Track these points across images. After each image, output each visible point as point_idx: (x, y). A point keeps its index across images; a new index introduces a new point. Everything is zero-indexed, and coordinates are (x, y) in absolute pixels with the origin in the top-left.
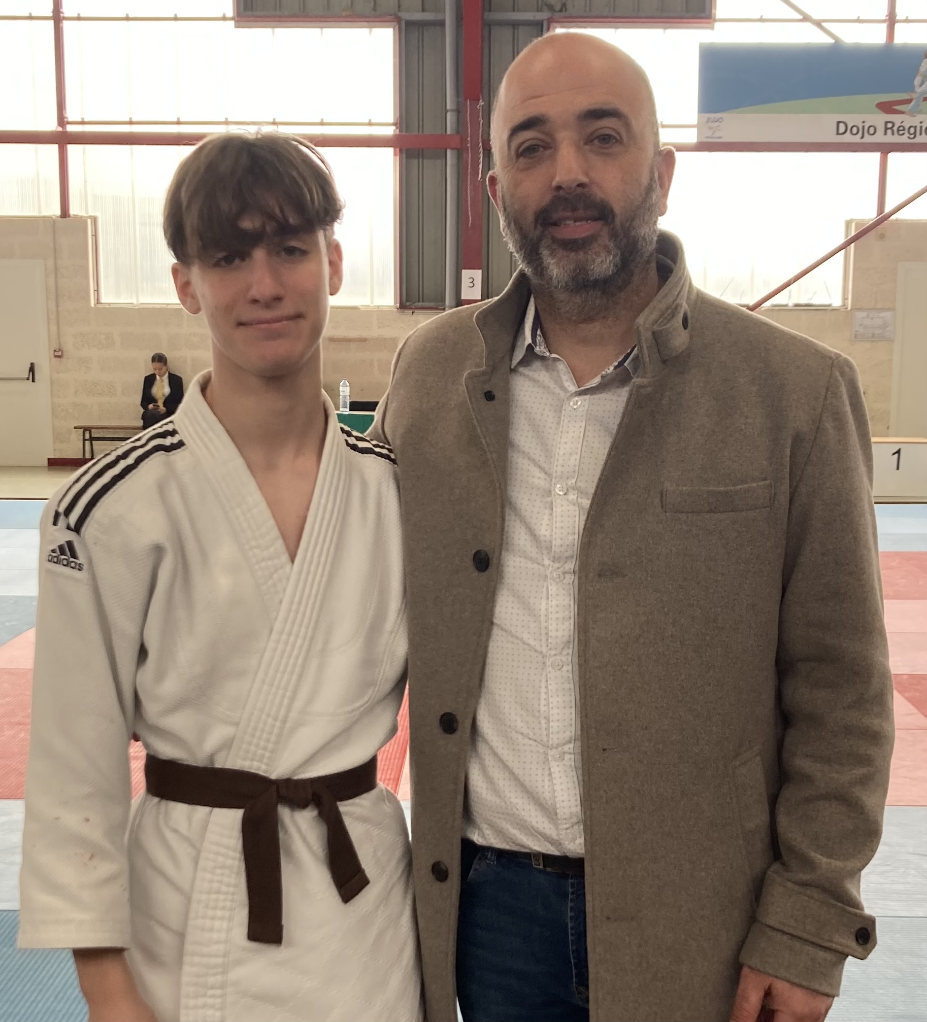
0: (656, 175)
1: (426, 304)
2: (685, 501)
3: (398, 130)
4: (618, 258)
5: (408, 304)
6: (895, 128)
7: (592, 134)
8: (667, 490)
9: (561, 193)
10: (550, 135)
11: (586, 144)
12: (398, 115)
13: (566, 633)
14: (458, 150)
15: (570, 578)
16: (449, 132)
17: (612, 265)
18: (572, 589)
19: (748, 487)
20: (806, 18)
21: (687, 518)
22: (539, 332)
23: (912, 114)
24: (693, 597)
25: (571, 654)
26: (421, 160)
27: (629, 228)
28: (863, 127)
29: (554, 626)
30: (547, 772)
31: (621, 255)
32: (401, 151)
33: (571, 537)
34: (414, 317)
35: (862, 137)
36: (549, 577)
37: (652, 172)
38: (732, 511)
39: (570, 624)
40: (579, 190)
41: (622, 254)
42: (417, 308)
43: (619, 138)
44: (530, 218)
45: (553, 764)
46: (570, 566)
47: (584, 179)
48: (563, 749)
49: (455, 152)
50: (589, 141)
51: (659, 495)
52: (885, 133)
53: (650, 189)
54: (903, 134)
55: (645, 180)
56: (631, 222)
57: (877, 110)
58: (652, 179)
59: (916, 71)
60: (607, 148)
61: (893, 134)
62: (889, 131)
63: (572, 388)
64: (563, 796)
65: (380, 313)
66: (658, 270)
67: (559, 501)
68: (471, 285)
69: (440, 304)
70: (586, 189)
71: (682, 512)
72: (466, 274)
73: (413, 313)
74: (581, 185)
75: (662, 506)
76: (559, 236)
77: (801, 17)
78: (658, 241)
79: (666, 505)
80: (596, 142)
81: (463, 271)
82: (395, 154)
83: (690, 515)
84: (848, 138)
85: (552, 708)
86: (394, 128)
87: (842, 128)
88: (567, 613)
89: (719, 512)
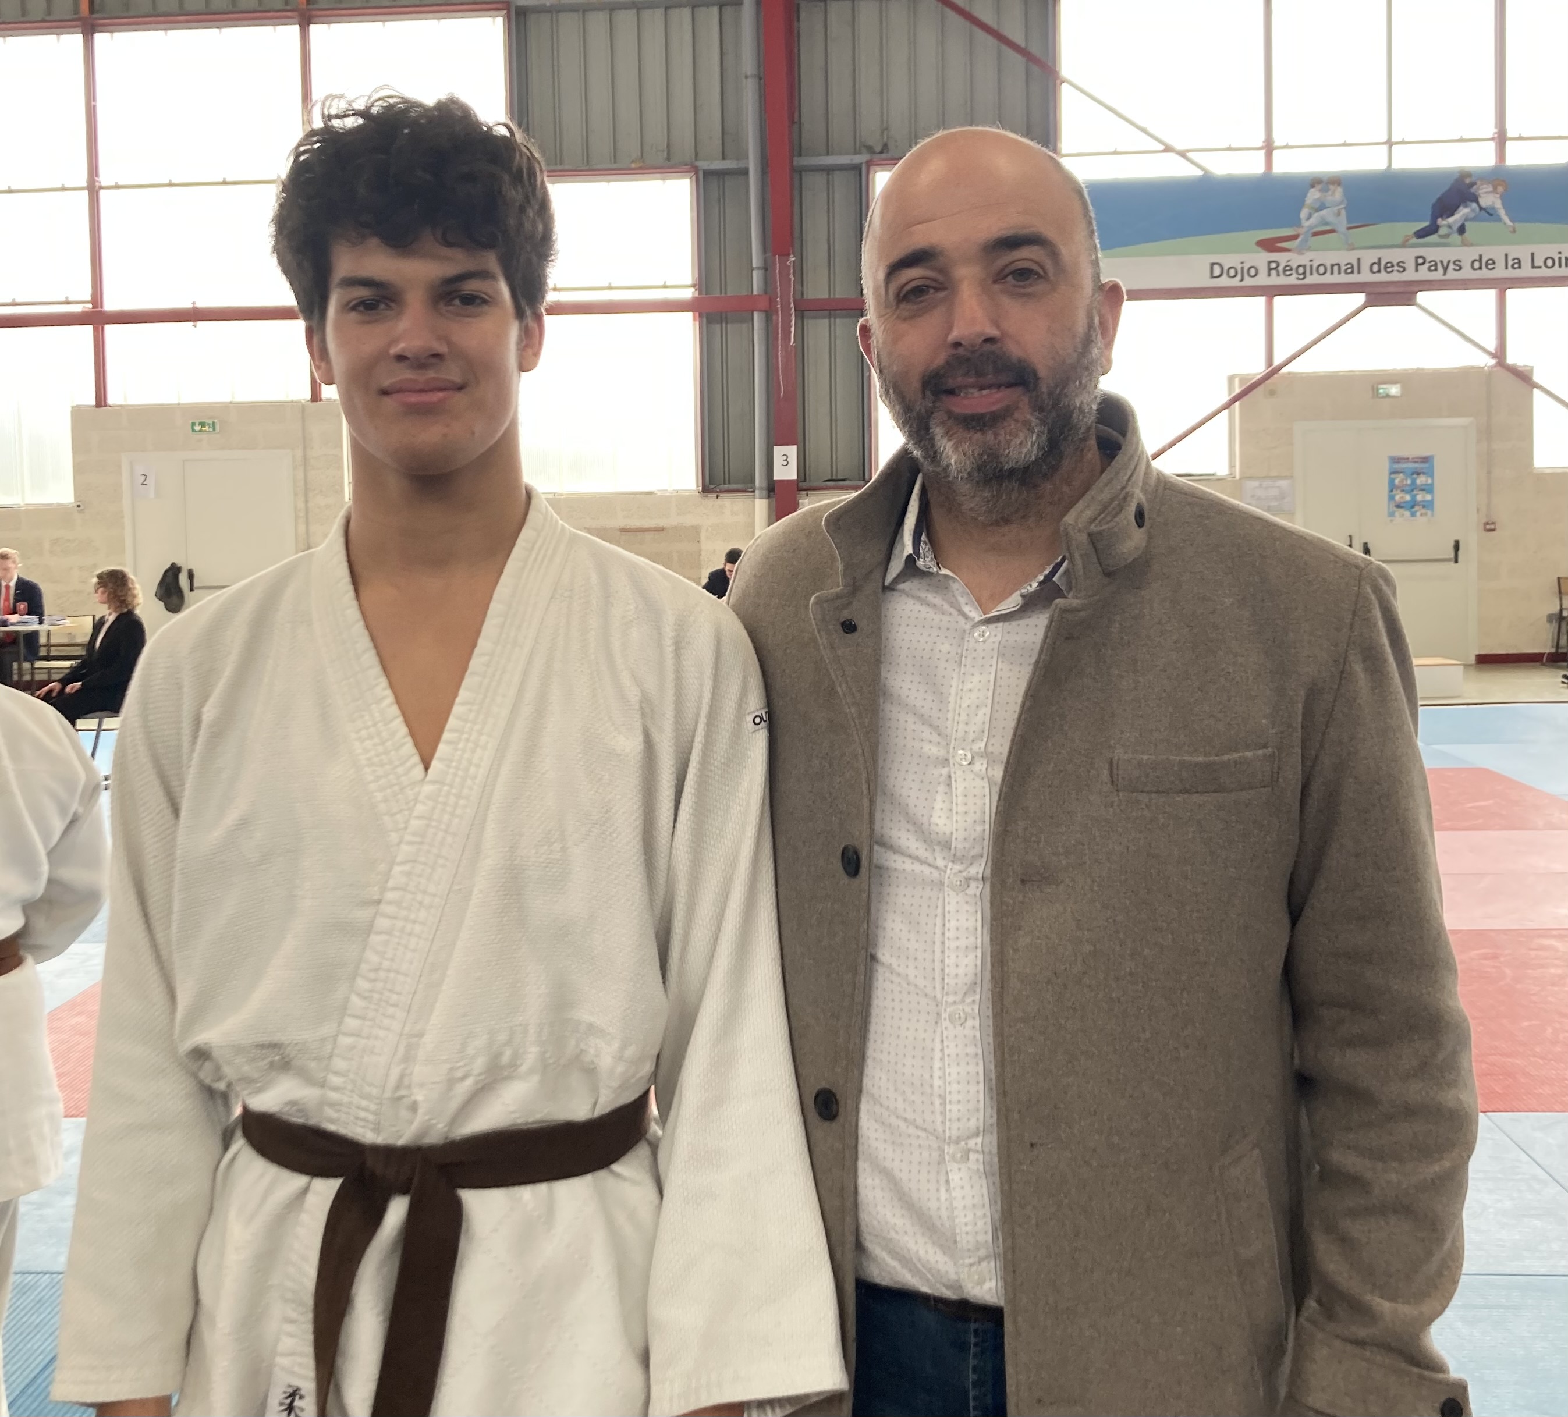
0: (1097, 320)
1: (733, 486)
2: (1147, 776)
3: (697, 292)
4: (1044, 437)
5: (712, 486)
6: (1281, 268)
7: (1003, 270)
8: (1118, 759)
9: (961, 351)
10: (944, 271)
11: (995, 282)
12: (697, 276)
13: (971, 970)
14: (766, 311)
15: (978, 887)
16: (755, 293)
17: (1035, 447)
18: (979, 903)
19: (1240, 757)
20: (1168, 149)
21: (1150, 800)
22: (924, 537)
23: (1300, 251)
24: (1162, 916)
25: (978, 1002)
26: (724, 325)
27: (1060, 394)
28: (1242, 268)
29: (953, 957)
30: (943, 1179)
31: (1048, 433)
32: (701, 316)
33: (979, 828)
34: (719, 501)
35: (1242, 280)
36: (946, 885)
37: (1090, 318)
38: (1215, 791)
39: (976, 956)
40: (988, 347)
41: (1050, 431)
42: (721, 492)
43: (1041, 272)
44: (916, 384)
45: (952, 1166)
46: (979, 869)
47: (993, 332)
48: (966, 1144)
49: (763, 315)
50: (1000, 277)
51: (1107, 766)
52: (1269, 275)
53: (1088, 341)
54: (1291, 275)
55: (1081, 327)
56: (1064, 388)
57: (1259, 249)
58: (1090, 326)
59: (1301, 203)
60: (1023, 287)
61: (1278, 275)
62: (1273, 272)
63: (976, 615)
64: (965, 1216)
65: (680, 499)
66: (1099, 448)
67: (959, 773)
68: (785, 463)
69: (749, 485)
70: (999, 345)
71: (1142, 792)
72: (778, 451)
73: (717, 497)
74: (990, 340)
75: (1113, 782)
76: (957, 410)
77: (1162, 147)
78: (1099, 411)
79: (1118, 780)
80: (1010, 278)
81: (775, 447)
82: (694, 320)
83: (1154, 796)
84: (1224, 281)
85: (950, 1083)
86: (693, 289)
87: (1217, 271)
88: (972, 939)
89: (1197, 792)
